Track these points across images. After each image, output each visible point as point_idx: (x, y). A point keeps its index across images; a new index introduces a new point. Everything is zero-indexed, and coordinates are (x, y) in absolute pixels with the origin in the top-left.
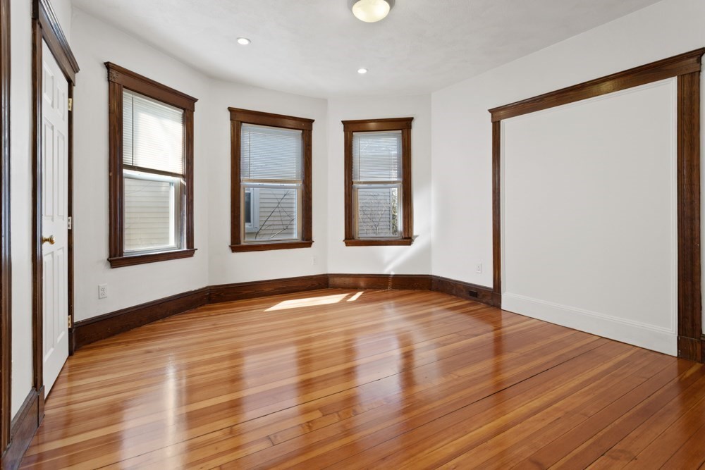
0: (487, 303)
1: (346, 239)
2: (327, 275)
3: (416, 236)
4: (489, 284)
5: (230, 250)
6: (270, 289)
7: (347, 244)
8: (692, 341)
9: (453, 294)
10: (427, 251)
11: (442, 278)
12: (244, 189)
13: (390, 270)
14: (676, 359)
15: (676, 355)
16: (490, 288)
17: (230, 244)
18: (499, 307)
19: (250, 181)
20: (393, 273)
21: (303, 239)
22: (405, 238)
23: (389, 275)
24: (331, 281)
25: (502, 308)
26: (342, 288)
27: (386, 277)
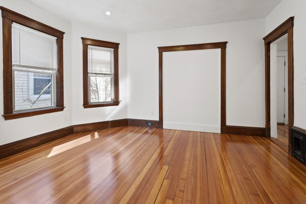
0: (156, 127)
1: (84, 104)
2: (72, 126)
3: (121, 101)
4: (157, 119)
5: (3, 119)
6: (37, 142)
7: (85, 107)
8: (224, 128)
9: (140, 126)
10: (125, 108)
11: (133, 119)
12: (14, 72)
13: (108, 119)
14: (220, 134)
15: (220, 133)
16: (158, 121)
17: (3, 114)
18: (162, 128)
19: (20, 66)
20: (110, 120)
21: (57, 106)
22: (116, 102)
23: (109, 121)
24: (75, 129)
25: (163, 128)
26: (82, 132)
27: (107, 122)
